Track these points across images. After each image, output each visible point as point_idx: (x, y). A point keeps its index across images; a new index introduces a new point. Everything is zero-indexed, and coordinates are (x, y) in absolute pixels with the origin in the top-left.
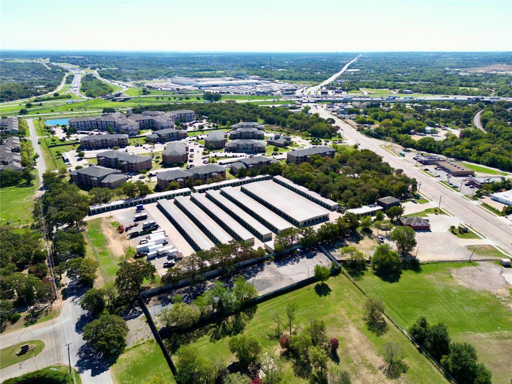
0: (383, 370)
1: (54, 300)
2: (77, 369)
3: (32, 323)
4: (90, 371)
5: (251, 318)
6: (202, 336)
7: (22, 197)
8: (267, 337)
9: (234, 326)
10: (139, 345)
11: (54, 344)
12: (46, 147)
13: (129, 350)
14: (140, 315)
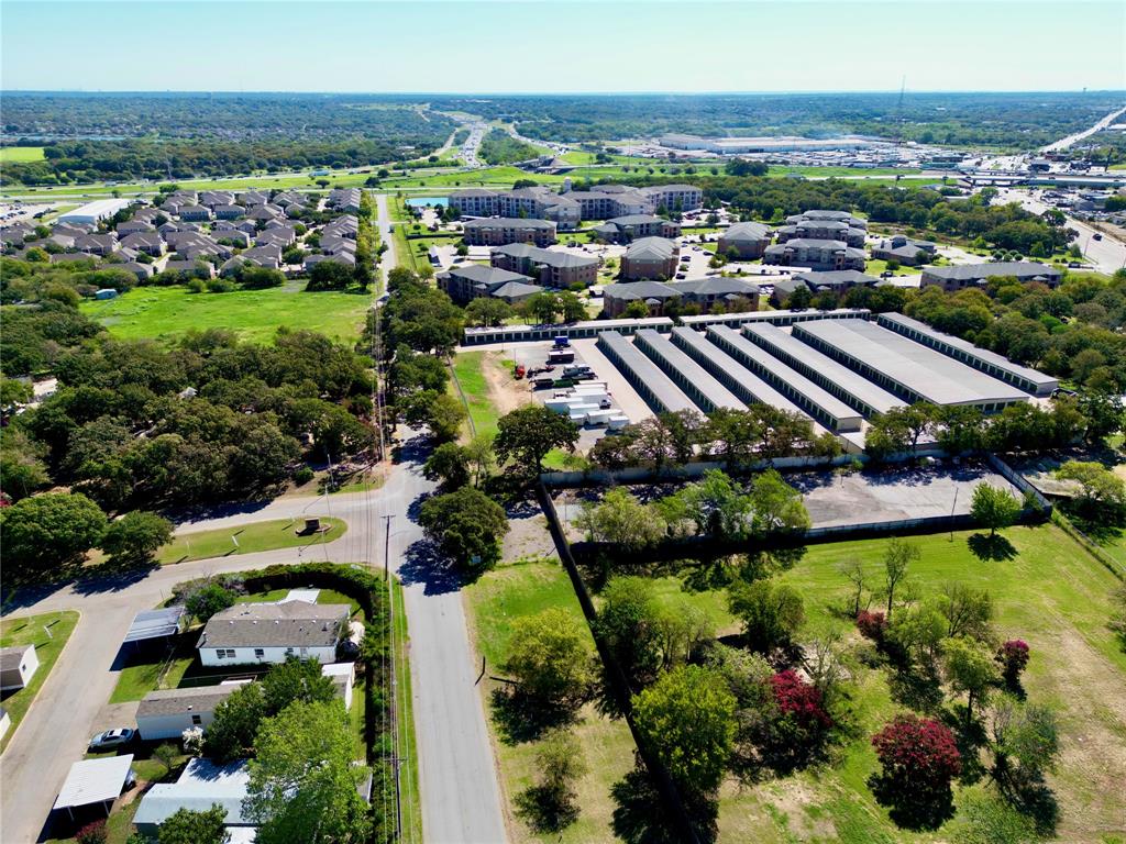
1: (376, 461)
2: (399, 577)
3: (331, 491)
4: (423, 585)
5: (787, 567)
6: (665, 576)
7: (348, 308)
9: (742, 574)
10: (526, 563)
11: (364, 530)
12: (403, 238)
13: (504, 567)
14: (536, 514)
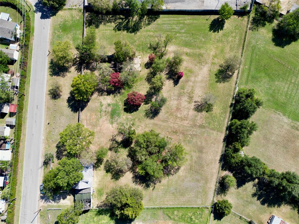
0: (196, 104)
4: (40, 14)
5: (149, 24)
6: (111, 22)
8: (149, 45)
9: (134, 25)
10: (72, 9)
13: (65, 9)
